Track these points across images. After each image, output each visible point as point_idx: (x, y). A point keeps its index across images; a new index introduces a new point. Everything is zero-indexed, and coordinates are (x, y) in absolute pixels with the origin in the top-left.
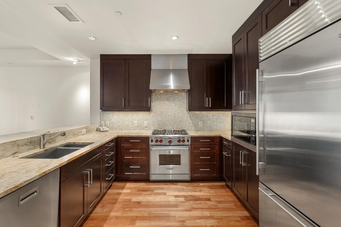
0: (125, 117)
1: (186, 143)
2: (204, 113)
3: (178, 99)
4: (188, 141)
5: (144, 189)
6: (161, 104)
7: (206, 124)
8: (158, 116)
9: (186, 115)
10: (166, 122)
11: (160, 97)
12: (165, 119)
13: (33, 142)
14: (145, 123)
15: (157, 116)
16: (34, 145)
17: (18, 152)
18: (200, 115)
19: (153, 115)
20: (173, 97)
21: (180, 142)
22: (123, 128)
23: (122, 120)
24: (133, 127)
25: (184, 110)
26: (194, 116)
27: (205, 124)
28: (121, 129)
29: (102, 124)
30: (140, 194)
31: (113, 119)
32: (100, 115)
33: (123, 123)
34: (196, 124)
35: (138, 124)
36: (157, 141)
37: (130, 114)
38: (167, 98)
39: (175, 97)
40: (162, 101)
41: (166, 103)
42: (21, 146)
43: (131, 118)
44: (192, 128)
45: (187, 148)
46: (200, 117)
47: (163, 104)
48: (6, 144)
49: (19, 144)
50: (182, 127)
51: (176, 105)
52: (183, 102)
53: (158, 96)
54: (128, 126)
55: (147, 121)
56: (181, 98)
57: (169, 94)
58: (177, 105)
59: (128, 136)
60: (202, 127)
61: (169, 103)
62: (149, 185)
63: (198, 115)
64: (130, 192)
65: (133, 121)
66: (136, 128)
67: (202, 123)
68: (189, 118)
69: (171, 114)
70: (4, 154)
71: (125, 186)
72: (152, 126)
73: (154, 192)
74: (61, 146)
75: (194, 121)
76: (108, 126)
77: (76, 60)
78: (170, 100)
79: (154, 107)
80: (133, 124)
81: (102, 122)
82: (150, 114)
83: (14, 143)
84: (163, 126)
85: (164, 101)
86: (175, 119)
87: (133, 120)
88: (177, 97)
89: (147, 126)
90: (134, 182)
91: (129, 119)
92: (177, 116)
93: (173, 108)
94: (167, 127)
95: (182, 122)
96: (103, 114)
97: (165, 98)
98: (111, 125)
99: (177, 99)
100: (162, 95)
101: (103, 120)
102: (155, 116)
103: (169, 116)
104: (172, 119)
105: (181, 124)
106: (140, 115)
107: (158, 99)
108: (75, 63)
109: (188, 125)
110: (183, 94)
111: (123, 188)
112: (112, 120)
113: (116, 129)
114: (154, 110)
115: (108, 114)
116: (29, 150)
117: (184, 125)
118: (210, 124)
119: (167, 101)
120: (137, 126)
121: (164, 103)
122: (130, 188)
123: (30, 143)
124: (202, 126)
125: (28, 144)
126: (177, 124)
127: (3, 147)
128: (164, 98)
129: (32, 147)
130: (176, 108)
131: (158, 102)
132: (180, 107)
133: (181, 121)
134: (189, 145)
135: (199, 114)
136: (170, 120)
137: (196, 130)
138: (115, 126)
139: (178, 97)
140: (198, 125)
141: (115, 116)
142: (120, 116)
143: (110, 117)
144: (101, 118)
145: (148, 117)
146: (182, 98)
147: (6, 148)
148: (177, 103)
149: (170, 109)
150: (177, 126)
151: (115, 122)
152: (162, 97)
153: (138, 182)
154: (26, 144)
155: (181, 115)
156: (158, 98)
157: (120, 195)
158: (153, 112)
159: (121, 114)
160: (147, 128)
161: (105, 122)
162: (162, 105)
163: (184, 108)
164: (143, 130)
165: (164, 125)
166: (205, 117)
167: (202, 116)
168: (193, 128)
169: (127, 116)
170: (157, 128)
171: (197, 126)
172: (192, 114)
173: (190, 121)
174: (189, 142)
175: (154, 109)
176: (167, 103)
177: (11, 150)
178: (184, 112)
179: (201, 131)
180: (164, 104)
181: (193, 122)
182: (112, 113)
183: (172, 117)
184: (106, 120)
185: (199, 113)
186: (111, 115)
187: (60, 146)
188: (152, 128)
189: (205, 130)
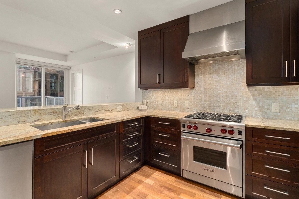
0: (165, 96)
1: (236, 136)
2: (283, 89)
3: (232, 70)
4: (240, 133)
5: (170, 187)
6: (207, 79)
7: (287, 108)
8: (202, 95)
9: (245, 93)
10: (213, 103)
11: (205, 70)
12: (212, 99)
13: (57, 113)
14: (186, 104)
15: (200, 95)
16: (59, 116)
17: (40, 120)
18: (274, 94)
19: (195, 93)
20: (224, 68)
21: (225, 133)
22: (162, 108)
23: (161, 99)
24: (172, 107)
25: (242, 86)
26: (261, 95)
27: (285, 108)
28: (160, 109)
29: (143, 103)
30: (161, 192)
31: (154, 97)
32: (143, 94)
33: (162, 103)
34: (266, 107)
35: (178, 104)
36: (190, 127)
37: (170, 93)
38: (215, 70)
39: (226, 68)
40: (207, 74)
41: (213, 77)
42: (43, 115)
43: (171, 97)
44: (256, 114)
45: (238, 144)
46: (274, 96)
47: (208, 79)
48: (28, 112)
49: (42, 113)
50: (238, 112)
51: (228, 79)
52: (241, 73)
53: (202, 68)
54: (167, 106)
55: (188, 101)
56: (236, 68)
57: (217, 65)
58: (230, 79)
59: (157, 117)
60: (279, 114)
61: (217, 77)
62: (179, 182)
63: (268, 94)
64: (152, 186)
65: (172, 101)
66: (176, 109)
67: (279, 108)
68: (252, 97)
69: (221, 92)
70: (25, 120)
71: (152, 174)
72: (194, 107)
73: (180, 196)
74: (84, 119)
75: (261, 103)
76: (149, 105)
77: (128, 45)
78: (219, 73)
79: (197, 83)
80: (172, 104)
81: (143, 101)
82: (192, 93)
83: (36, 112)
84: (208, 108)
85: (210, 74)
86: (226, 98)
87: (172, 99)
88: (230, 67)
89: (188, 107)
90: (165, 172)
91: (168, 98)
92: (230, 95)
93: (224, 83)
94: (214, 110)
95: (238, 104)
96: (144, 93)
97: (212, 71)
98: (151, 104)
99: (230, 71)
100: (208, 67)
101: (145, 99)
102: (198, 95)
103: (217, 95)
104: (222, 99)
105: (236, 106)
106: (180, 94)
107: (202, 73)
108: (127, 48)
109: (249, 108)
110: (241, 62)
111: (148, 176)
112: (152, 99)
113: (156, 109)
114: (197, 88)
115: (148, 93)
116: (52, 119)
117: (243, 108)
118: (296, 108)
119: (215, 74)
120: (176, 106)
121: (210, 77)
122: (155, 179)
123: (54, 113)
124: (279, 111)
125: (52, 114)
126: (230, 106)
127: (25, 114)
128: (210, 71)
129: (55, 117)
130: (229, 83)
131: (202, 76)
132: (234, 81)
133: (236, 102)
134: (242, 141)
135: (271, 92)
136: (219, 100)
137: (266, 117)
138: (155, 105)
139: (232, 67)
140: (269, 109)
141: (155, 95)
142: (160, 95)
143: (151, 96)
144: (143, 97)
145: (189, 95)
146: (239, 68)
147: (28, 115)
148: (230, 76)
149: (218, 86)
150: (230, 109)
151: (154, 101)
152: (207, 69)
153: (169, 173)
154: (49, 114)
155: (237, 94)
156: (202, 71)
157: (140, 184)
158: (196, 89)
159: (160, 93)
160: (188, 110)
161: (146, 101)
162: (207, 81)
163: (242, 82)
164: (184, 111)
165: (210, 107)
166: (285, 96)
167: (279, 95)
168: (259, 114)
169: (166, 95)
170: (200, 111)
171: (268, 111)
172: (256, 91)
173: (254, 103)
174: (241, 135)
175: (197, 86)
176: (215, 76)
177: (32, 117)
178: (243, 88)
179: (276, 119)
180: (210, 79)
181: (258, 104)
182: (152, 92)
183: (223, 96)
184: (147, 99)
185: (271, 90)
186: (151, 94)
187: (82, 119)
188: (194, 111)
189: (285, 119)
